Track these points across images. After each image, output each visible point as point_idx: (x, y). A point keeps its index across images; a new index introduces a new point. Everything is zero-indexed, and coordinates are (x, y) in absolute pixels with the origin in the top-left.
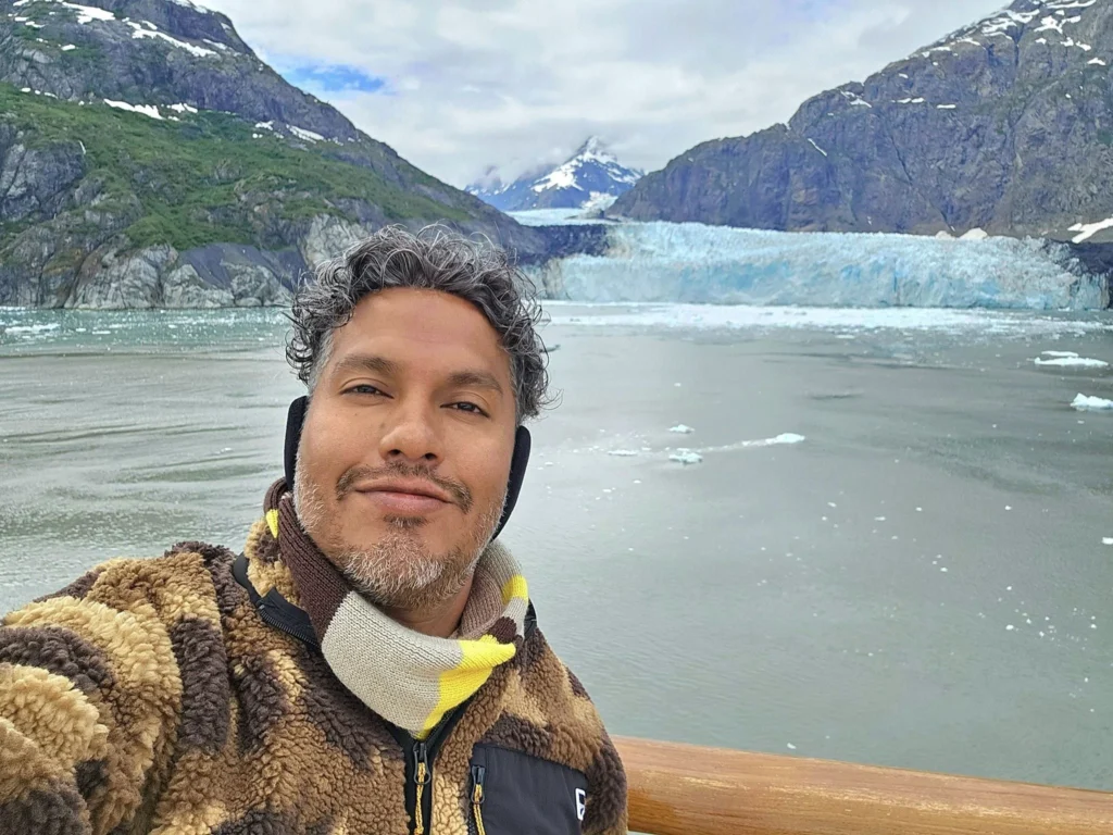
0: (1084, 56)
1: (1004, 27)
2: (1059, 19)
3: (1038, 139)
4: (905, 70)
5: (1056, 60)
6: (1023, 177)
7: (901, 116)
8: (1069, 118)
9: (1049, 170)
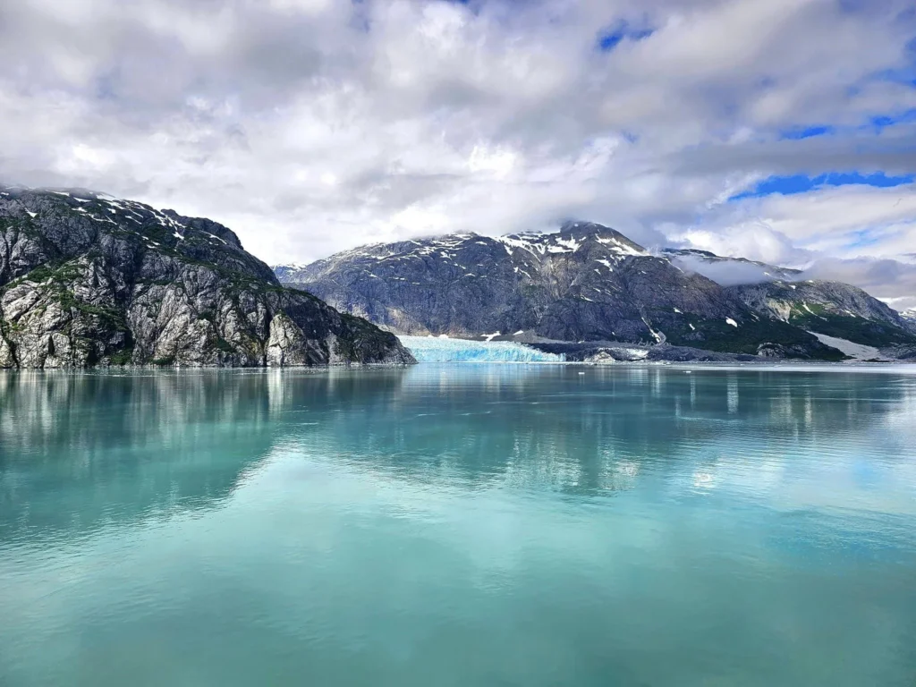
0: (464, 272)
1: (428, 252)
2: (448, 254)
3: (460, 302)
4: (393, 265)
5: (455, 271)
6: (457, 315)
7: (397, 286)
8: (471, 295)
9: (466, 314)
